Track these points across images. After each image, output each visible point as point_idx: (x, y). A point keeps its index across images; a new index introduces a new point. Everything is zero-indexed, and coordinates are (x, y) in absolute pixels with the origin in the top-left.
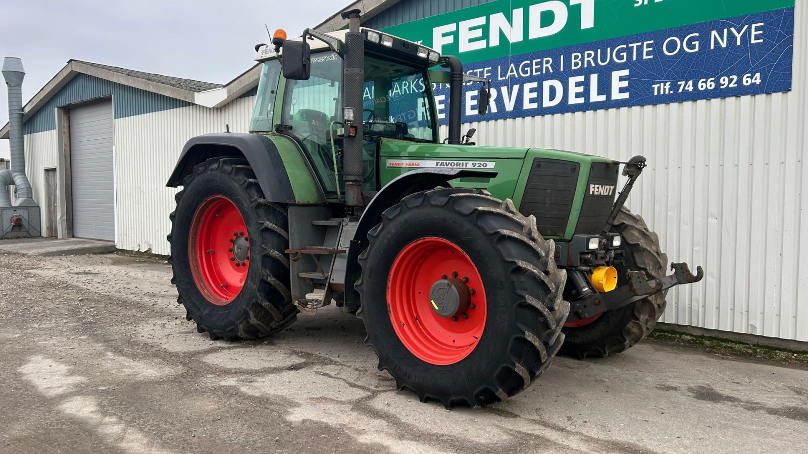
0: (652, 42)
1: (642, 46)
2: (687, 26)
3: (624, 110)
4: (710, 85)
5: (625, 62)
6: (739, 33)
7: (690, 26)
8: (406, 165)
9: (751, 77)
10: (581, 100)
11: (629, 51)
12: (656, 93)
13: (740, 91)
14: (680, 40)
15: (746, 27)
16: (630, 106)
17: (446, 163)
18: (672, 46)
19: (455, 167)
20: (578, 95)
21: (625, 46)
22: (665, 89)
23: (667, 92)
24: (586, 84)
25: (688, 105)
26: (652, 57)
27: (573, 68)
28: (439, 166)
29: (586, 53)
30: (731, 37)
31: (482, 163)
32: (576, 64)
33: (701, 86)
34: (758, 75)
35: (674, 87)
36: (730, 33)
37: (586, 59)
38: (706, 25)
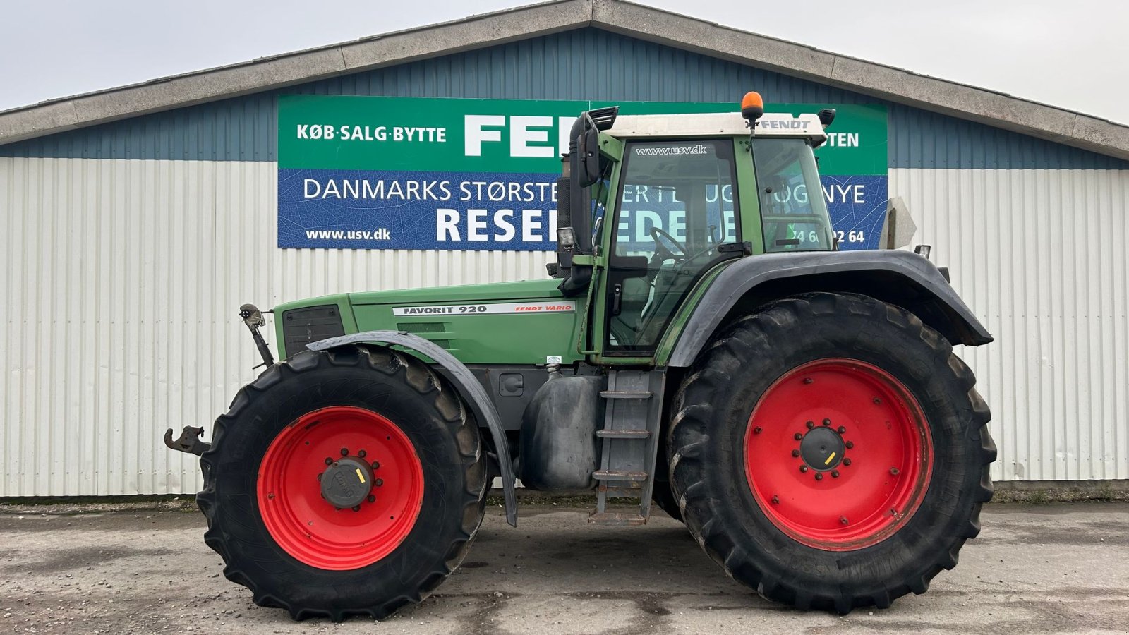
6: (844, 191)
9: (856, 235)
13: (846, 247)
15: (850, 187)
20: (680, 233)
30: (837, 193)
34: (861, 233)
36: (836, 190)
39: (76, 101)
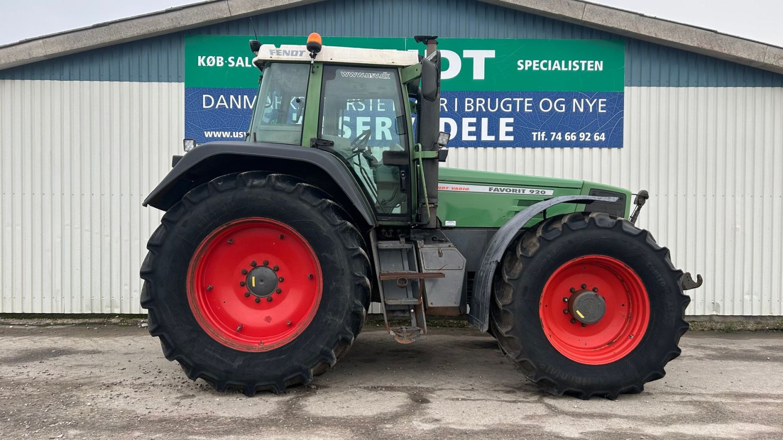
0: (531, 99)
1: (524, 101)
2: (556, 92)
3: (509, 149)
4: (573, 137)
5: (511, 112)
6: (591, 103)
7: (559, 93)
8: (452, 188)
9: (599, 135)
10: (474, 138)
11: (514, 104)
12: (535, 139)
13: (592, 144)
14: (552, 101)
15: (595, 100)
16: (514, 147)
17: (501, 189)
18: (546, 106)
19: (511, 192)
20: (470, 134)
21: (510, 99)
22: (541, 137)
23: (543, 139)
24: (478, 125)
25: (557, 150)
26: (531, 111)
27: (466, 110)
28: (492, 191)
29: (478, 99)
30: (586, 105)
31: (540, 190)
32: (469, 108)
33: (567, 137)
34: (603, 134)
35: (548, 136)
36: (585, 103)
37: (478, 105)
38: (570, 94)
39: (45, 40)
